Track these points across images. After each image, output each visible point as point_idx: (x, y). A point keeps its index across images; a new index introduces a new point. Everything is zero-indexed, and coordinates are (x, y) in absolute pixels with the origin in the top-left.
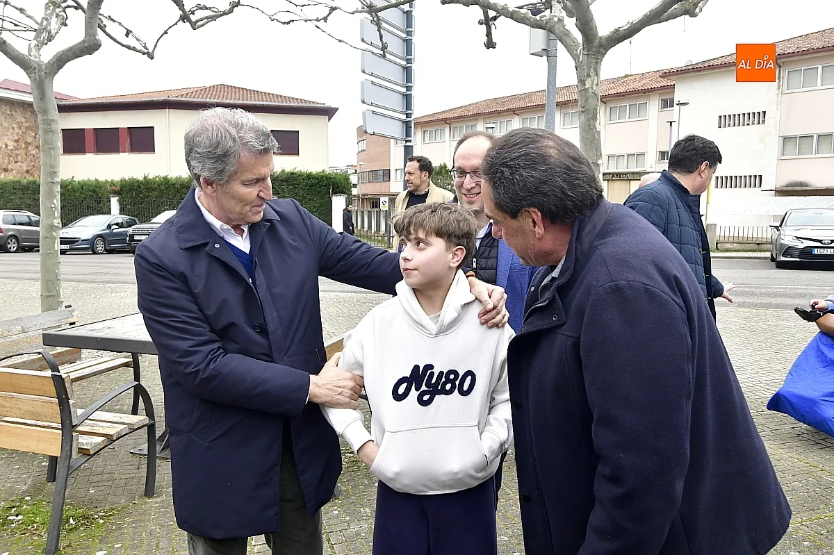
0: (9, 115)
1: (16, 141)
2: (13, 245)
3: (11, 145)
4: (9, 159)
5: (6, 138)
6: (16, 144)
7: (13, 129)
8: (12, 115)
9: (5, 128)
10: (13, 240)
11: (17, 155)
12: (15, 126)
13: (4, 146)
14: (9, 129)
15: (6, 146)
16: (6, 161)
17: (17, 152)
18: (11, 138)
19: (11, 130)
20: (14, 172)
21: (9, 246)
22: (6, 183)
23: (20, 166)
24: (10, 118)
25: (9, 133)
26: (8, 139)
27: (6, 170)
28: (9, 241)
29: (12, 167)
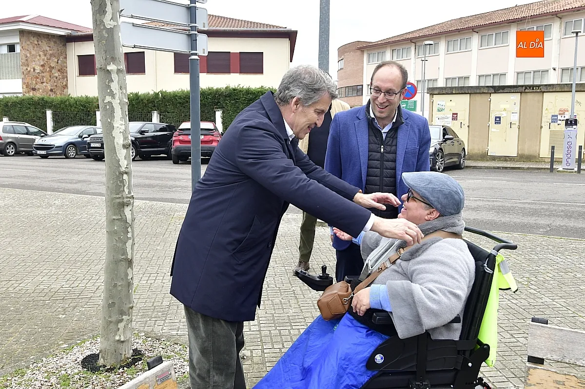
0: (36, 45)
1: (42, 66)
2: (11, 150)
3: (38, 69)
4: (36, 81)
5: (34, 63)
6: (42, 68)
7: (40, 56)
8: (39, 44)
9: (33, 55)
10: (12, 146)
11: (43, 77)
12: (41, 53)
13: (32, 70)
14: (37, 56)
15: (34, 70)
16: (34, 82)
17: (43, 74)
18: (38, 63)
19: (38, 57)
20: (41, 90)
21: (8, 151)
22: (23, 100)
23: (45, 86)
24: (37, 47)
25: (37, 59)
26: (36, 64)
27: (34, 89)
28: (8, 147)
29: (38, 87)
